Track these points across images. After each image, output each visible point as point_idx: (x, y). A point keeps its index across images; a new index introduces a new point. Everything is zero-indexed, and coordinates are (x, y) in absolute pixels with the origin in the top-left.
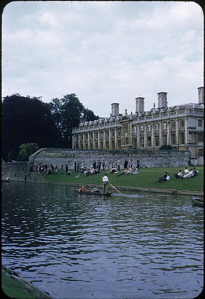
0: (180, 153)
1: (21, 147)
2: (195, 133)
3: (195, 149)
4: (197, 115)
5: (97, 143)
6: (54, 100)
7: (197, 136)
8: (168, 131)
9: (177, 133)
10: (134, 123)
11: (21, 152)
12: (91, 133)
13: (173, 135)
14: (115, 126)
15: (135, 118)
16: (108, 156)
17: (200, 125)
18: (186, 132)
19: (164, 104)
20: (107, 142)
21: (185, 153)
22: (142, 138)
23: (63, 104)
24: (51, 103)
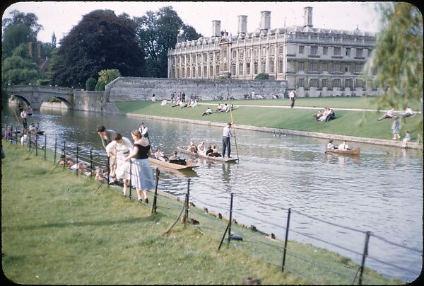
0: (275, 84)
1: (100, 74)
2: (295, 61)
3: (293, 79)
4: (299, 40)
5: (194, 68)
6: (148, 13)
7: (297, 63)
8: (267, 58)
9: (275, 61)
10: (233, 46)
11: (100, 80)
12: (188, 55)
13: (272, 62)
14: (213, 49)
15: (235, 40)
16: (191, 86)
17: (301, 52)
18: (285, 61)
19: (268, 24)
20: (205, 67)
21: (282, 83)
22: (241, 64)
23: (158, 18)
24: (144, 17)
